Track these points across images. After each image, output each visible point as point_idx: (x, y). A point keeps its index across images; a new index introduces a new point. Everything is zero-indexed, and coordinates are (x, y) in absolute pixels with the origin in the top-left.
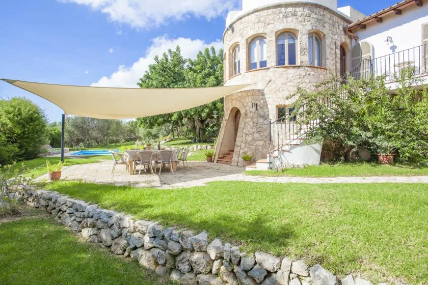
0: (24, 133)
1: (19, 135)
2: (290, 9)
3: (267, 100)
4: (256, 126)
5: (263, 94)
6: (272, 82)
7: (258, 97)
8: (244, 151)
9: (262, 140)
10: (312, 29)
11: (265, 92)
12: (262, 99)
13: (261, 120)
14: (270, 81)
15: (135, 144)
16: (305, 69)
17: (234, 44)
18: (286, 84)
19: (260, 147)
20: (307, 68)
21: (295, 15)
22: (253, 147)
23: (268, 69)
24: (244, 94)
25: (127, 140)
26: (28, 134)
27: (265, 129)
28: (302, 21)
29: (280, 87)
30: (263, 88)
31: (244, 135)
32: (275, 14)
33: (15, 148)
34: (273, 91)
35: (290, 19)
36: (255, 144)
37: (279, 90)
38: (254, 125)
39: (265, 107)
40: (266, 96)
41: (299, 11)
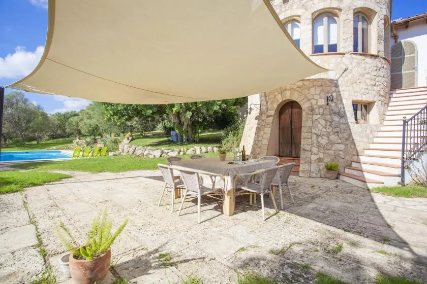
3: (341, 93)
4: (330, 125)
5: (337, 86)
6: (348, 70)
7: (329, 88)
8: (318, 157)
9: (342, 143)
11: (339, 82)
12: (334, 91)
13: (336, 119)
14: (345, 70)
15: (72, 142)
16: (380, 60)
17: (287, 18)
18: (364, 75)
19: (341, 153)
22: (331, 152)
23: (339, 54)
24: (307, 83)
25: (53, 137)
27: (344, 130)
29: (358, 78)
30: (337, 78)
31: (314, 136)
34: (349, 83)
36: (333, 149)
37: (356, 82)
38: (328, 124)
39: (340, 102)
40: (341, 88)
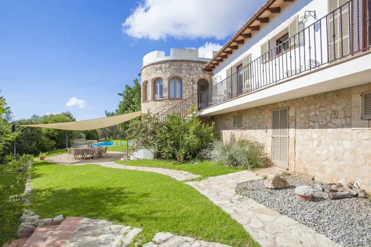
0: (59, 134)
1: (57, 135)
2: (158, 65)
6: (150, 109)
10: (171, 76)
16: (166, 101)
18: (156, 111)
20: (167, 101)
21: (161, 68)
23: (149, 102)
26: (62, 134)
28: (164, 72)
29: (153, 112)
32: (152, 69)
33: (53, 143)
35: (158, 71)
41: (163, 66)
